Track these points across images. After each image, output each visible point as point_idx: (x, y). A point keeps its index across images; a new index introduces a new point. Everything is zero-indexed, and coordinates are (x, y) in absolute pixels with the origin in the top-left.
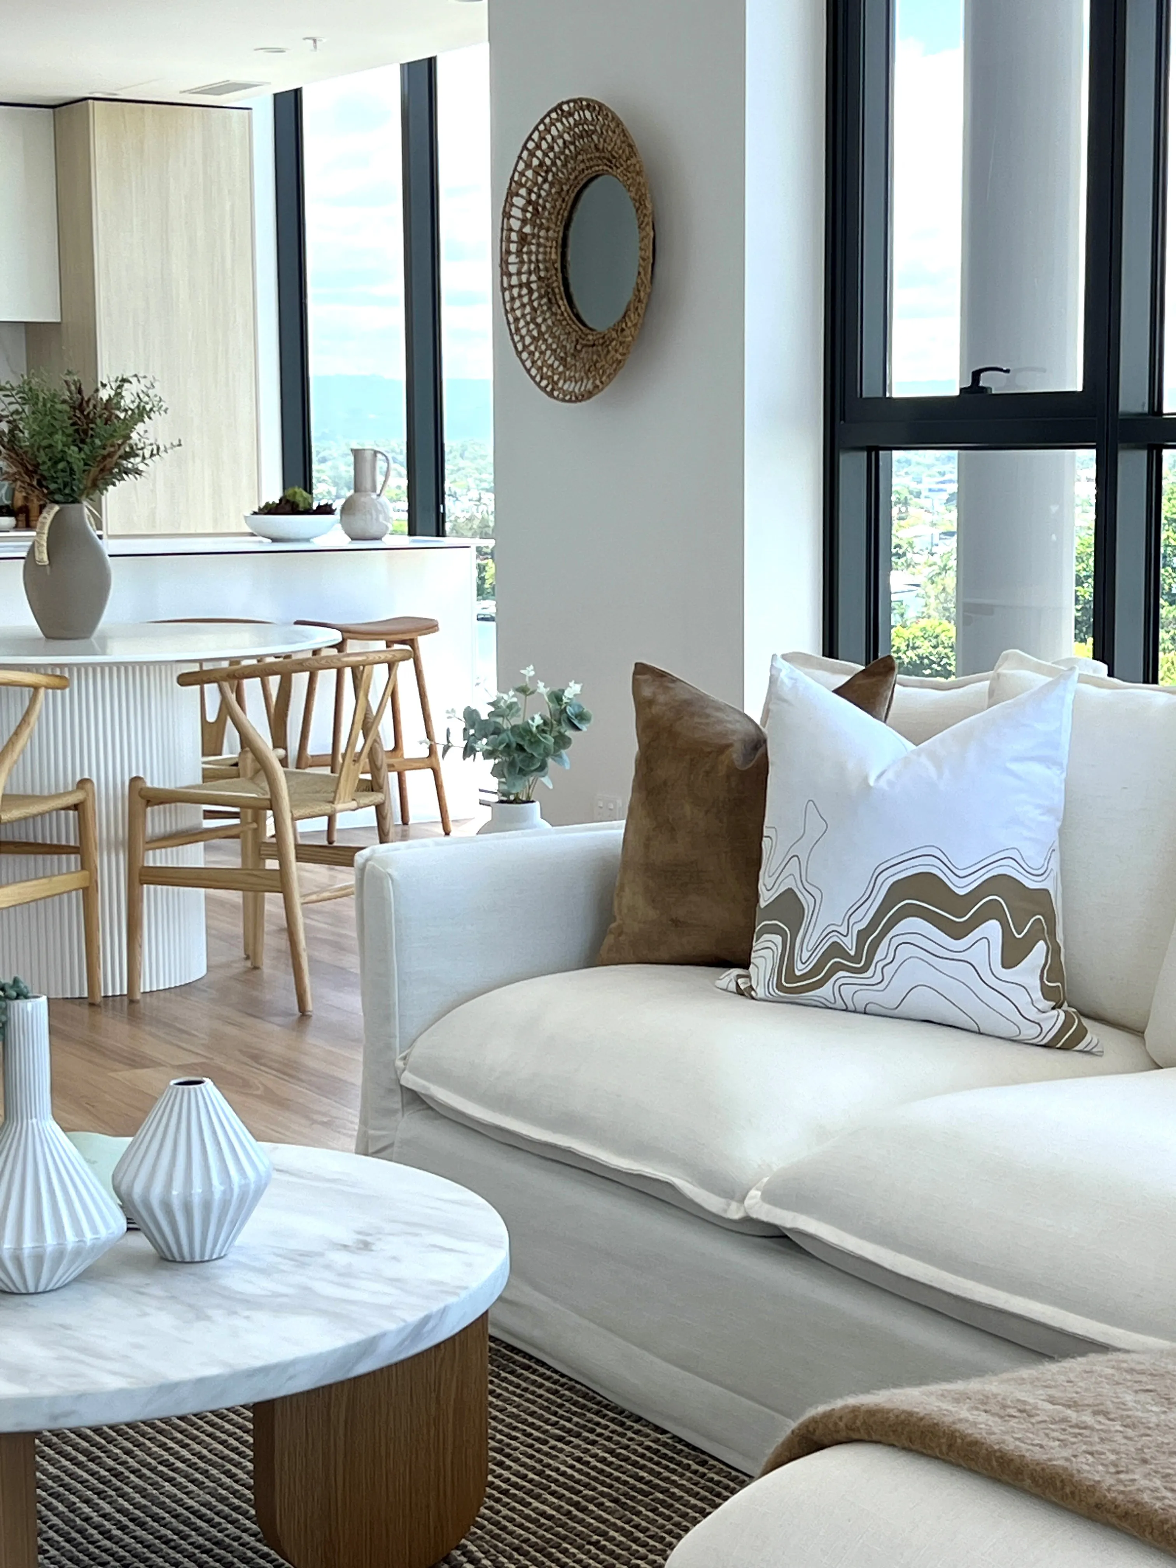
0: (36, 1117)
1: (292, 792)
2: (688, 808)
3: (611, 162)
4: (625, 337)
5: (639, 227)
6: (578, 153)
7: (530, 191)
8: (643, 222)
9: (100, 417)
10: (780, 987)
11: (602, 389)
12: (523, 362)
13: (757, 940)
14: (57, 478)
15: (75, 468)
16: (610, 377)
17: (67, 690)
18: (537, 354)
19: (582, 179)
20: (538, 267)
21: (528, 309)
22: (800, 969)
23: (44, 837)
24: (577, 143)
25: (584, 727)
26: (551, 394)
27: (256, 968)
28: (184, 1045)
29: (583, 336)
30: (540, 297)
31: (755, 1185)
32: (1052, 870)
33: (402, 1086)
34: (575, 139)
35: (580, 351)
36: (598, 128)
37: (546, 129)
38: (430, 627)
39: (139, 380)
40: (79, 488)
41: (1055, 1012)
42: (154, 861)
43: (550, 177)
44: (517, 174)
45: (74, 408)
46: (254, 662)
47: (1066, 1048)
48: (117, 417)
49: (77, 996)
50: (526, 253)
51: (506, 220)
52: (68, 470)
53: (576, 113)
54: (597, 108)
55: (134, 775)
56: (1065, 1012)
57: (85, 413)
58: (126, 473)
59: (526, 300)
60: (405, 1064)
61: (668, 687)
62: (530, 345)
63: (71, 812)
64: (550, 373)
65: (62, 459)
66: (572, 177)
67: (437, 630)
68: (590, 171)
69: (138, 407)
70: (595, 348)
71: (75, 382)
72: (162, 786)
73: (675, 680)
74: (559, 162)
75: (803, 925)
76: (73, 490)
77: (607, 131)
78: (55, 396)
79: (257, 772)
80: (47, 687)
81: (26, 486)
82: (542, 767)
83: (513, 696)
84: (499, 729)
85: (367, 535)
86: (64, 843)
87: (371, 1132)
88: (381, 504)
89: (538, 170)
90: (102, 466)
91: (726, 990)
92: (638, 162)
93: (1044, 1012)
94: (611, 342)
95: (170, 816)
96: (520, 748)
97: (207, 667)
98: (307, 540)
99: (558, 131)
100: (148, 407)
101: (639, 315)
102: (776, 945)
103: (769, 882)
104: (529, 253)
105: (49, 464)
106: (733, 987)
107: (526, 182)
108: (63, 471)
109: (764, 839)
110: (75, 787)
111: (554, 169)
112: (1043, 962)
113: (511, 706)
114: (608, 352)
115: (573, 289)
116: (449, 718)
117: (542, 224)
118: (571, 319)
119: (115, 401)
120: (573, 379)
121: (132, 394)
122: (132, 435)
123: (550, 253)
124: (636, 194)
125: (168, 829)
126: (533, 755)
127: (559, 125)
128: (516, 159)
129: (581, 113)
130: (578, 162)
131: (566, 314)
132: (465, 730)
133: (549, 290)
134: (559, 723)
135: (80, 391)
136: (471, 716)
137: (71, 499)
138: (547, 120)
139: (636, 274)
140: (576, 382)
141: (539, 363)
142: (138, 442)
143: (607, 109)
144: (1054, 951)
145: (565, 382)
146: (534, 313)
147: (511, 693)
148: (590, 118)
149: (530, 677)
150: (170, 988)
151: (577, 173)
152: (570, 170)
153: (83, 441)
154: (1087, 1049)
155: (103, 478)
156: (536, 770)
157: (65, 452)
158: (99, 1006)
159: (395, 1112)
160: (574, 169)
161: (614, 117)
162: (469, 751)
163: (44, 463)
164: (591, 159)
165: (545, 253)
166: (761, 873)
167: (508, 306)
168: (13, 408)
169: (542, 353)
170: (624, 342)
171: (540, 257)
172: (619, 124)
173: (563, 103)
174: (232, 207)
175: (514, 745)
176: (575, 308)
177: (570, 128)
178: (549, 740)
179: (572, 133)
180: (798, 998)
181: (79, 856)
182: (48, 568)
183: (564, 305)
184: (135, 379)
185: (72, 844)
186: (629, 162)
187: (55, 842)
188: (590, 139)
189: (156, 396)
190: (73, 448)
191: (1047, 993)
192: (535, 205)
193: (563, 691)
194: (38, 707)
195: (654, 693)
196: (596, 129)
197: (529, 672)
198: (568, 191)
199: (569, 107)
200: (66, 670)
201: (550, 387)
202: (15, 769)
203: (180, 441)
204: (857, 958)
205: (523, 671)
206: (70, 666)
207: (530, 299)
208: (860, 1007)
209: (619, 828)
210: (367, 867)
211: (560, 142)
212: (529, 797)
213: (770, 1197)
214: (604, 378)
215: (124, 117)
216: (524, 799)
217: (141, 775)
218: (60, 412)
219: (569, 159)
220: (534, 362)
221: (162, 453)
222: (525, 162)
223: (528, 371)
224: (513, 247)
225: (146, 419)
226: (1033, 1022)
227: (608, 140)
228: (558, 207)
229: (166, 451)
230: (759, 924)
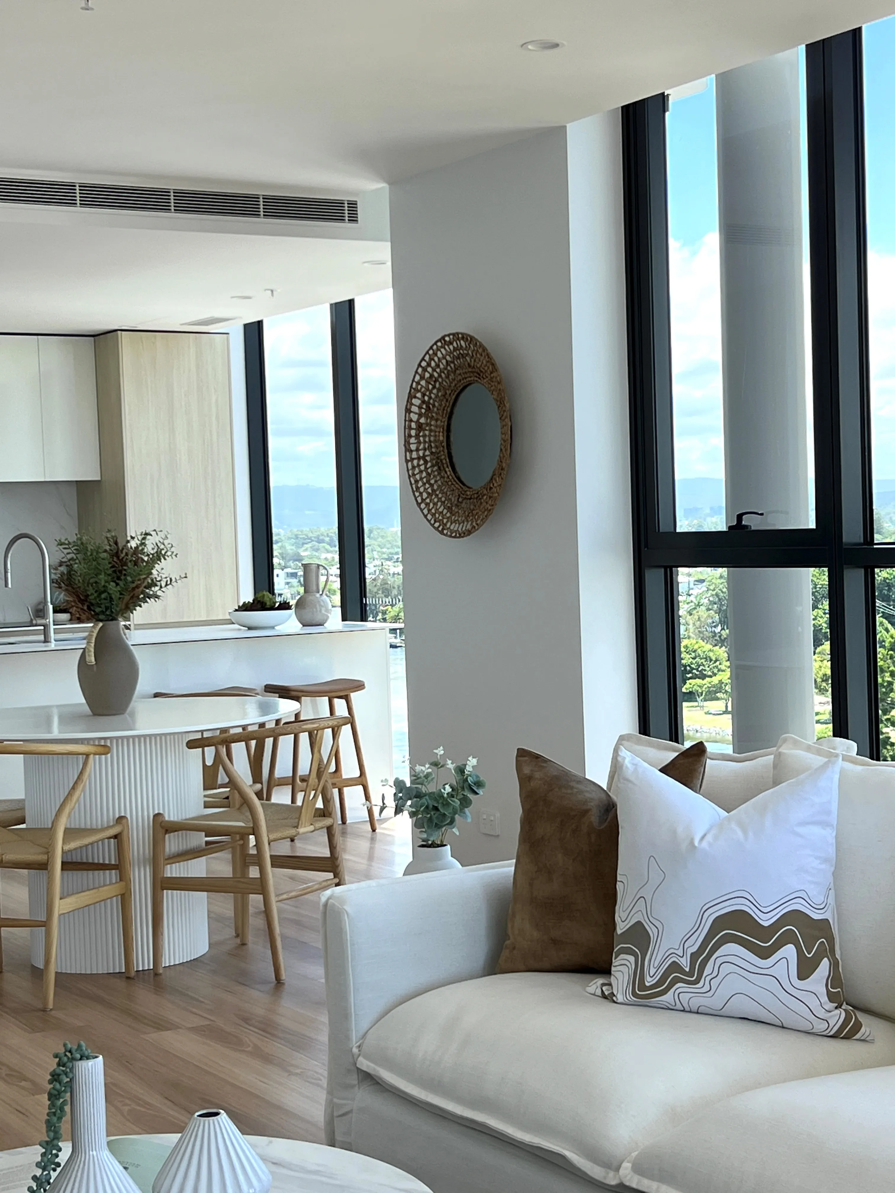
0: (96, 1150)
1: (268, 819)
2: (560, 856)
3: (479, 375)
4: (493, 493)
5: (500, 419)
6: (456, 369)
7: (424, 395)
8: (503, 415)
9: (130, 561)
10: (634, 994)
11: (478, 529)
12: (422, 510)
13: (615, 958)
14: (101, 604)
15: (113, 596)
16: (484, 521)
17: (109, 755)
18: (431, 505)
19: (460, 386)
20: (431, 445)
21: (424, 474)
22: (649, 981)
23: (93, 858)
24: (456, 362)
25: (481, 792)
26: (442, 532)
27: (244, 944)
28: (194, 1010)
29: (463, 492)
30: (433, 466)
31: (626, 1158)
32: (830, 904)
33: (358, 1069)
34: (454, 359)
35: (461, 503)
36: (470, 352)
37: (434, 353)
38: (359, 686)
39: (157, 534)
40: (116, 610)
41: (837, 1012)
42: (171, 873)
43: (437, 385)
44: (414, 384)
45: (112, 556)
46: (240, 730)
47: (847, 1037)
48: (143, 560)
49: (118, 971)
50: (422, 436)
51: (407, 414)
52: (109, 598)
53: (455, 343)
54: (469, 339)
55: (156, 812)
56: (844, 1010)
57: (121, 558)
58: (149, 598)
59: (422, 468)
60: (359, 1051)
61: (541, 766)
62: (426, 498)
63: (112, 840)
64: (440, 518)
65: (105, 591)
66: (453, 385)
67: (364, 688)
68: (465, 381)
69: (157, 552)
70: (472, 500)
71: (113, 537)
72: (176, 819)
73: (546, 761)
74: (443, 375)
75: (650, 949)
76: (112, 612)
77: (476, 355)
78: (99, 547)
79: (242, 805)
80: (95, 754)
81: (79, 610)
82: (452, 822)
83: (428, 768)
84: (420, 793)
85: (314, 622)
86: (107, 862)
87: (335, 1100)
88: (322, 600)
89: (429, 380)
90: (132, 594)
91: (594, 995)
92: (499, 375)
93: (830, 1012)
94: (483, 496)
95: (182, 839)
96: (436, 809)
97: (206, 735)
98: (273, 628)
99: (442, 354)
100: (163, 552)
101: (502, 479)
102: (631, 965)
103: (624, 916)
104: (424, 436)
105: (96, 595)
106: (599, 992)
107: (421, 388)
108: (105, 599)
109: (618, 883)
110: (115, 823)
111: (440, 380)
112: (828, 973)
113: (427, 776)
114: (481, 503)
115: (454, 460)
116: (383, 785)
117: (433, 416)
118: (455, 481)
119: (140, 548)
120: (457, 522)
121: (152, 543)
122: (153, 571)
123: (439, 436)
124: (498, 396)
125: (181, 848)
126: (445, 814)
127: (443, 350)
128: (414, 373)
129: (458, 342)
130: (456, 375)
131: (450, 477)
132: (395, 794)
133: (439, 461)
134: (463, 789)
135: (116, 543)
136: (399, 784)
137: (111, 618)
138: (435, 347)
139: (499, 450)
140: (459, 524)
141: (433, 511)
142: (157, 576)
143: (476, 340)
144: (835, 965)
145: (451, 524)
146: (428, 476)
147: (427, 766)
148: (464, 346)
149: (440, 755)
150: (183, 963)
151: (456, 382)
152: (451, 380)
153: (119, 578)
154: (862, 1038)
155: (133, 603)
156: (447, 824)
157: (107, 587)
158: (133, 979)
159: (352, 1087)
160: (454, 380)
161: (481, 345)
162: (398, 810)
163: (92, 594)
164: (466, 373)
165: (435, 436)
166: (617, 907)
167: (410, 472)
168: (69, 556)
169: (435, 504)
170: (492, 497)
171: (432, 439)
172: (484, 349)
173: (445, 336)
174: (217, 401)
175: (431, 806)
176: (457, 473)
177: (451, 352)
178: (456, 803)
179: (452, 356)
180: (648, 1002)
181: (118, 871)
182: (95, 666)
183: (449, 471)
184: (155, 532)
185: (113, 862)
186: (492, 375)
187: (101, 862)
188: (464, 359)
189: (169, 544)
190: (112, 583)
191: (831, 997)
192: (428, 404)
193: (465, 765)
194: (88, 769)
195: (532, 770)
196: (468, 353)
197: (440, 751)
198: (450, 394)
199: (450, 338)
200: (109, 741)
201: (441, 527)
202: (73, 813)
203: (186, 574)
204: (691, 974)
205: (435, 751)
206: (110, 738)
207: (426, 467)
208: (695, 1009)
209: (509, 866)
210: (329, 903)
211: (444, 361)
212: (442, 841)
213: (638, 1169)
214: (479, 522)
215: (142, 342)
216: (439, 843)
217: (161, 812)
218: (103, 559)
219: (450, 373)
220: (429, 510)
221: (174, 584)
222: (420, 375)
223: (426, 516)
224: (413, 433)
225: (162, 560)
226: (823, 1019)
227: (477, 360)
228: (444, 405)
229: (176, 581)
230: (616, 947)
